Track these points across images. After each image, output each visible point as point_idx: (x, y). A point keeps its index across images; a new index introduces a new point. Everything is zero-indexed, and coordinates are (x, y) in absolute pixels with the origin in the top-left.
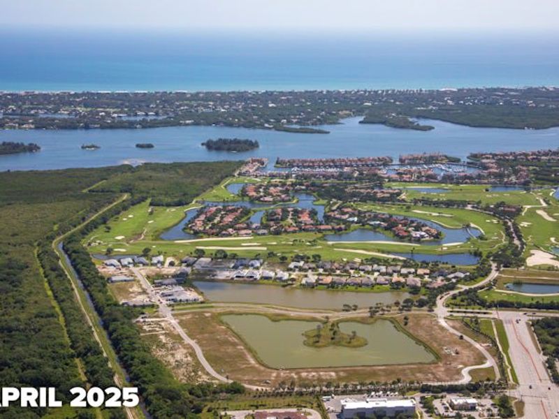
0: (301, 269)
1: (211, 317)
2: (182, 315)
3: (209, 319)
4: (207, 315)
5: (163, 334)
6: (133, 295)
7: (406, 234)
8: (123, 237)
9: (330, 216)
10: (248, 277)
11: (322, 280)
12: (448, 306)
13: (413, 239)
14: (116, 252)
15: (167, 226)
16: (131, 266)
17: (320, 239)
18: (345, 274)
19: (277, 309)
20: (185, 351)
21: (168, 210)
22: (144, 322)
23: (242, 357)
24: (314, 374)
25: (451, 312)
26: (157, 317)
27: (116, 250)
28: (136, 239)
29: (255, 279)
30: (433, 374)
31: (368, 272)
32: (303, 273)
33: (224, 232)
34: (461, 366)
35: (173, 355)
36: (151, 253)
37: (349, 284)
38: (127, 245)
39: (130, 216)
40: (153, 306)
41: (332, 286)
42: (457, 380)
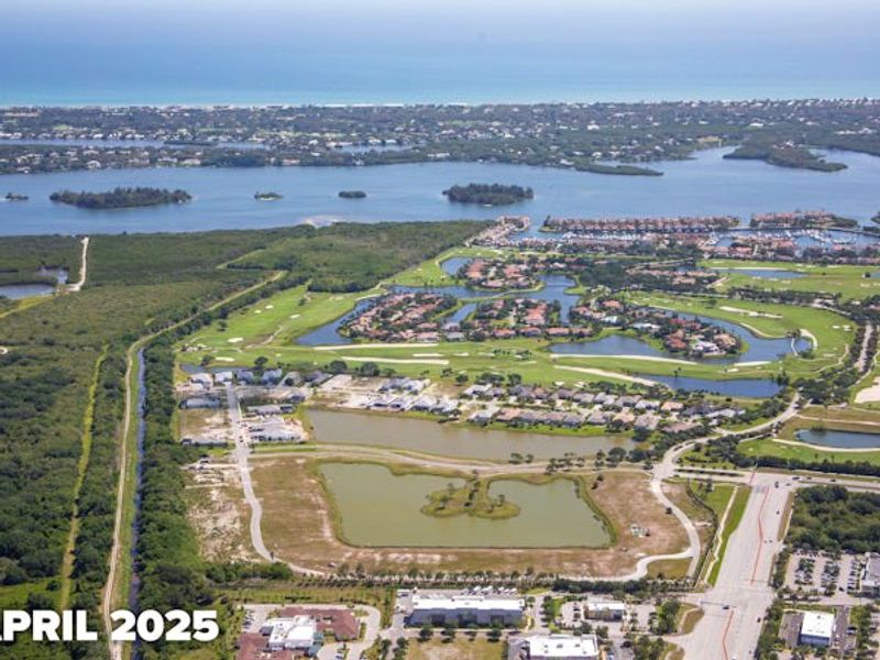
0: (481, 396)
1: (305, 466)
2: (262, 460)
3: (300, 468)
4: (299, 461)
5: (217, 488)
6: (207, 428)
7: (682, 345)
8: (241, 339)
9: (578, 313)
10: (393, 406)
11: (503, 414)
12: (680, 461)
13: (691, 353)
14: (218, 361)
15: (317, 324)
16: (228, 384)
17: (540, 349)
18: (547, 406)
19: (410, 456)
20: (236, 513)
21: (331, 298)
22: (202, 468)
23: (316, 525)
24: (409, 556)
25: (680, 471)
26: (226, 462)
27: (218, 359)
28: (257, 343)
29: (403, 410)
30: (590, 564)
31: (585, 405)
32: (481, 403)
33: (395, 335)
34: (642, 554)
35: (216, 519)
36: (267, 365)
37: (542, 422)
38: (240, 351)
39: (269, 307)
40: (225, 445)
41: (515, 424)
42: (622, 574)
